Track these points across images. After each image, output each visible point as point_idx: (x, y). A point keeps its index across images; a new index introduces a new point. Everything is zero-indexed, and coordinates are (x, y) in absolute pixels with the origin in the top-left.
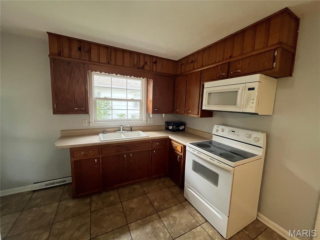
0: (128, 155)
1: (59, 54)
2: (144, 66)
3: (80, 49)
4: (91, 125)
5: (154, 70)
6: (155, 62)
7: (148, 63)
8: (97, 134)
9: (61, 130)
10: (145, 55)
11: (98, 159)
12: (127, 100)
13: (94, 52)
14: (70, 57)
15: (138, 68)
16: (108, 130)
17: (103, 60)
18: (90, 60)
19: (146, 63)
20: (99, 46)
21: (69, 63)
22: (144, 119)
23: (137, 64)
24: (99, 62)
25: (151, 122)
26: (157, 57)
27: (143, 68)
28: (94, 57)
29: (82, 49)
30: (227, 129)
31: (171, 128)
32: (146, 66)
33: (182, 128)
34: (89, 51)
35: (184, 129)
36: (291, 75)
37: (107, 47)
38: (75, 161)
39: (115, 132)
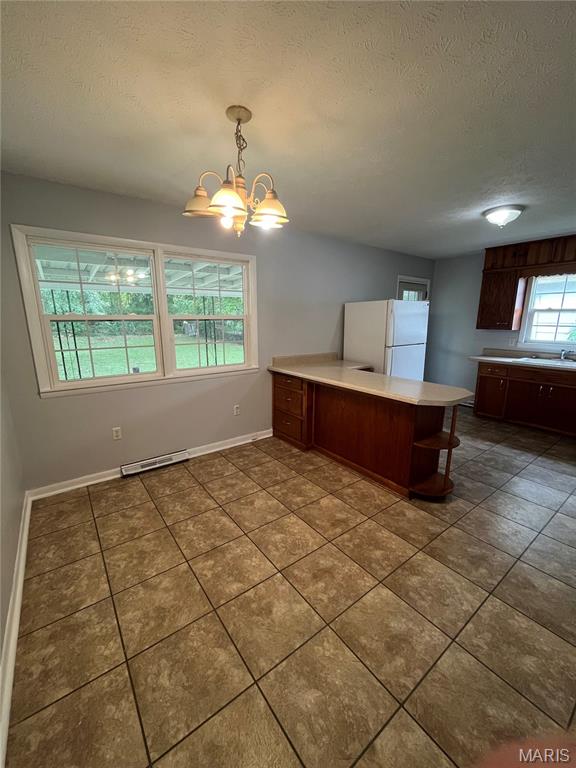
3: (514, 254)
4: (519, 345)
9: (484, 348)
11: (505, 380)
13: (532, 253)
14: (502, 267)
16: (541, 355)
17: (543, 259)
18: (524, 265)
20: (541, 242)
24: (536, 264)
28: (530, 261)
29: (517, 255)
34: (526, 255)
37: (552, 241)
38: (481, 377)
39: (550, 359)
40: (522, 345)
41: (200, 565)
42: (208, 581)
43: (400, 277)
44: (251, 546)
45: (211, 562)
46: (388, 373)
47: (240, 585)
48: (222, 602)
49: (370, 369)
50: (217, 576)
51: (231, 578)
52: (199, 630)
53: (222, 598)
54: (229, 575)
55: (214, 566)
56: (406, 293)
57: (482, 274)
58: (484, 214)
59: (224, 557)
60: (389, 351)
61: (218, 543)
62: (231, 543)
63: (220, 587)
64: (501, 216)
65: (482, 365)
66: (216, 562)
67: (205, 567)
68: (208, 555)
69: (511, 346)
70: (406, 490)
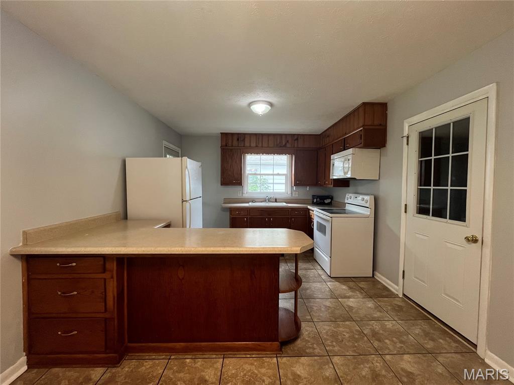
0: (269, 219)
1: (226, 145)
2: (286, 144)
3: (238, 140)
4: (244, 195)
5: (296, 146)
6: (297, 139)
7: (290, 141)
8: (248, 202)
9: (224, 199)
10: (286, 135)
11: (247, 218)
12: (273, 175)
13: (247, 140)
14: (232, 146)
15: (281, 147)
16: (256, 200)
17: (253, 144)
18: (244, 146)
19: (288, 141)
20: (251, 134)
21: (231, 150)
22: (289, 192)
23: (280, 143)
24: (250, 146)
25: (296, 195)
26: (298, 135)
27: (285, 146)
28: (247, 144)
29: (240, 140)
30: (353, 196)
32: (287, 144)
33: (327, 201)
34: (244, 140)
35: (331, 202)
36: (385, 146)
37: (256, 135)
38: (233, 218)
39: (262, 202)
40: (246, 196)
43: (165, 143)
46: (188, 227)
49: (168, 226)
56: (168, 156)
57: (220, 149)
58: (250, 104)
60: (187, 205)
64: (260, 109)
69: (239, 196)
70: (276, 344)
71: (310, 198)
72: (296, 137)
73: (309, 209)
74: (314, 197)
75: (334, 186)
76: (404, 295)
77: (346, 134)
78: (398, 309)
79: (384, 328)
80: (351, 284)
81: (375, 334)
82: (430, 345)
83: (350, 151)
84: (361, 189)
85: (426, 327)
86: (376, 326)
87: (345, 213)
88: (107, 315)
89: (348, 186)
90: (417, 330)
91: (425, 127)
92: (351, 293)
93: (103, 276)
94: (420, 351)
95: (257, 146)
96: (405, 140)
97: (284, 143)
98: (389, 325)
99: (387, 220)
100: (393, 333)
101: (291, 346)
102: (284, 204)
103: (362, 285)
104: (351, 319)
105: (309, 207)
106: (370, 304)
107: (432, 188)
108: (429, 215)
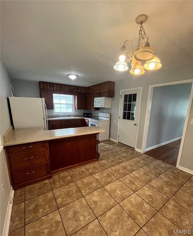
0: (69, 124)
1: (44, 89)
2: (73, 90)
3: (50, 86)
5: (77, 92)
6: (78, 88)
7: (75, 89)
8: (56, 117)
10: (73, 86)
11: (59, 125)
12: (66, 104)
13: (55, 87)
14: (47, 89)
16: (60, 116)
17: (58, 89)
18: (53, 90)
20: (56, 84)
21: (47, 91)
22: (74, 112)
23: (70, 90)
25: (77, 113)
26: (78, 86)
27: (73, 91)
28: (55, 89)
30: (102, 113)
31: (85, 115)
34: (53, 86)
35: (91, 116)
36: (114, 97)
37: (59, 84)
38: (52, 125)
39: (62, 117)
40: (54, 114)
41: (141, 221)
42: (148, 216)
44: (125, 201)
45: (138, 216)
47: (144, 204)
48: (154, 209)
50: (144, 213)
51: (143, 207)
52: (167, 215)
53: (153, 209)
54: (142, 208)
55: (139, 215)
58: (68, 75)
59: (133, 211)
61: (126, 215)
62: (125, 209)
63: (148, 211)
65: (49, 121)
66: (137, 214)
67: (141, 219)
68: (134, 219)
69: (51, 114)
70: (96, 159)
71: (83, 114)
72: (77, 87)
73: (85, 119)
74: (84, 114)
75: (95, 110)
76: (118, 142)
77: (101, 91)
78: (118, 146)
79: (117, 150)
80: (105, 142)
81: (116, 151)
82: (127, 151)
83: (104, 98)
84: (104, 111)
85: (125, 148)
86: (115, 150)
87: (99, 120)
88: (46, 162)
89: (99, 110)
90: (124, 148)
91: (126, 93)
92: (106, 145)
93: (43, 149)
94: (125, 152)
95: (60, 90)
96: (120, 96)
97: (72, 90)
98: (118, 149)
99: (114, 121)
100: (119, 150)
101: (99, 159)
102: (73, 118)
103: (107, 142)
104: (109, 150)
105: (84, 118)
106: (112, 146)
107: (127, 111)
108: (126, 119)
